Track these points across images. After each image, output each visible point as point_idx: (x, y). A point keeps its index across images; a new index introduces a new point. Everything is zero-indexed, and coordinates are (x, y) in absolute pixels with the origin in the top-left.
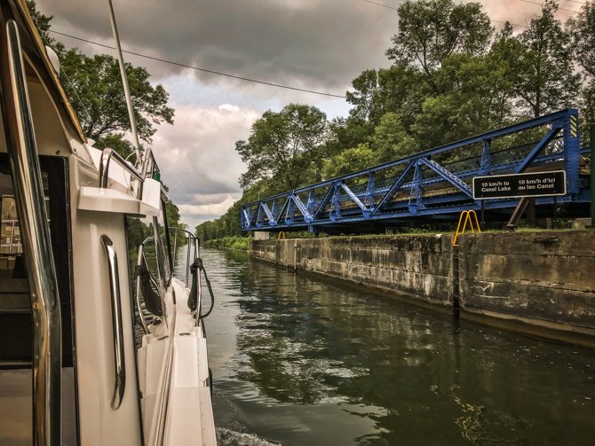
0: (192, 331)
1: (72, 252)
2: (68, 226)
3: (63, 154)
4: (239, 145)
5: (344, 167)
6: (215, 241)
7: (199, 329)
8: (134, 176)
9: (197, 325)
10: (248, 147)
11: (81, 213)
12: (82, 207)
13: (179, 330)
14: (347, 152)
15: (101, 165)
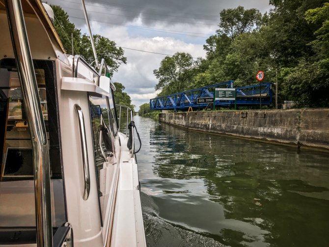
0: (129, 160)
1: (59, 114)
2: (56, 99)
3: (52, 59)
4: (155, 72)
5: (199, 81)
6: (149, 114)
7: (134, 159)
8: (95, 74)
9: (132, 157)
10: (159, 72)
11: (63, 91)
12: (63, 88)
13: (122, 159)
14: (201, 74)
15: (73, 65)
